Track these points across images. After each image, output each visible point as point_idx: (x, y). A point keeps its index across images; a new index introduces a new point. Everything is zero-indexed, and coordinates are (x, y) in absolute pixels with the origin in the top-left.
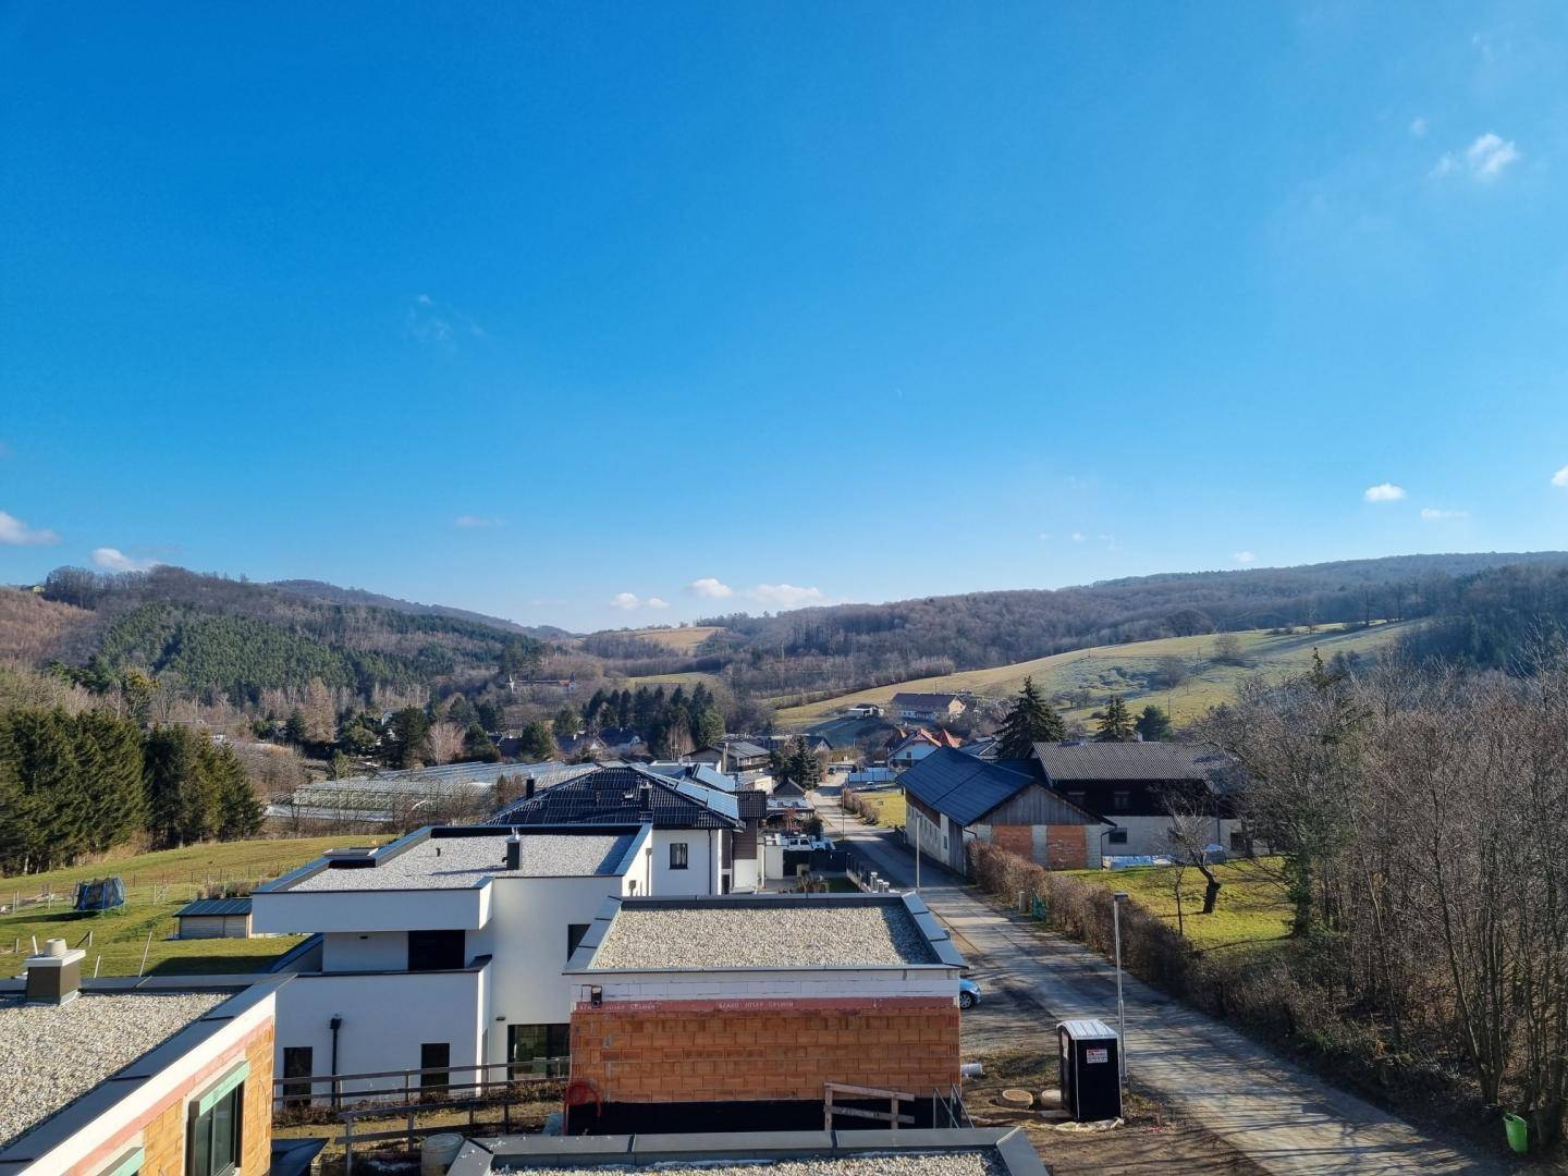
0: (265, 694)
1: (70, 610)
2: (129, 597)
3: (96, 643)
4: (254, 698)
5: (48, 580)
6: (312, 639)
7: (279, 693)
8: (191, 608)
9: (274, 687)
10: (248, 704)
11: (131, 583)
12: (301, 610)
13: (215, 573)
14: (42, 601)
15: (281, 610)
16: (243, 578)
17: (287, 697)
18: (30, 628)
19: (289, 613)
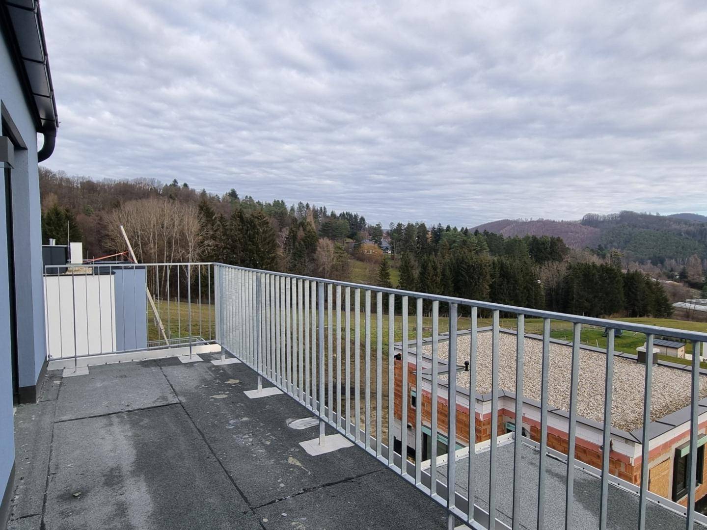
0: (667, 262)
1: (591, 229)
2: (612, 223)
3: (600, 240)
4: (662, 262)
5: (583, 218)
6: (689, 238)
7: (673, 261)
8: (635, 227)
9: (671, 258)
10: (659, 265)
11: (612, 218)
12: (684, 226)
13: (646, 212)
14: (581, 226)
15: (674, 226)
16: (658, 214)
17: (677, 262)
18: (577, 235)
19: (678, 227)
